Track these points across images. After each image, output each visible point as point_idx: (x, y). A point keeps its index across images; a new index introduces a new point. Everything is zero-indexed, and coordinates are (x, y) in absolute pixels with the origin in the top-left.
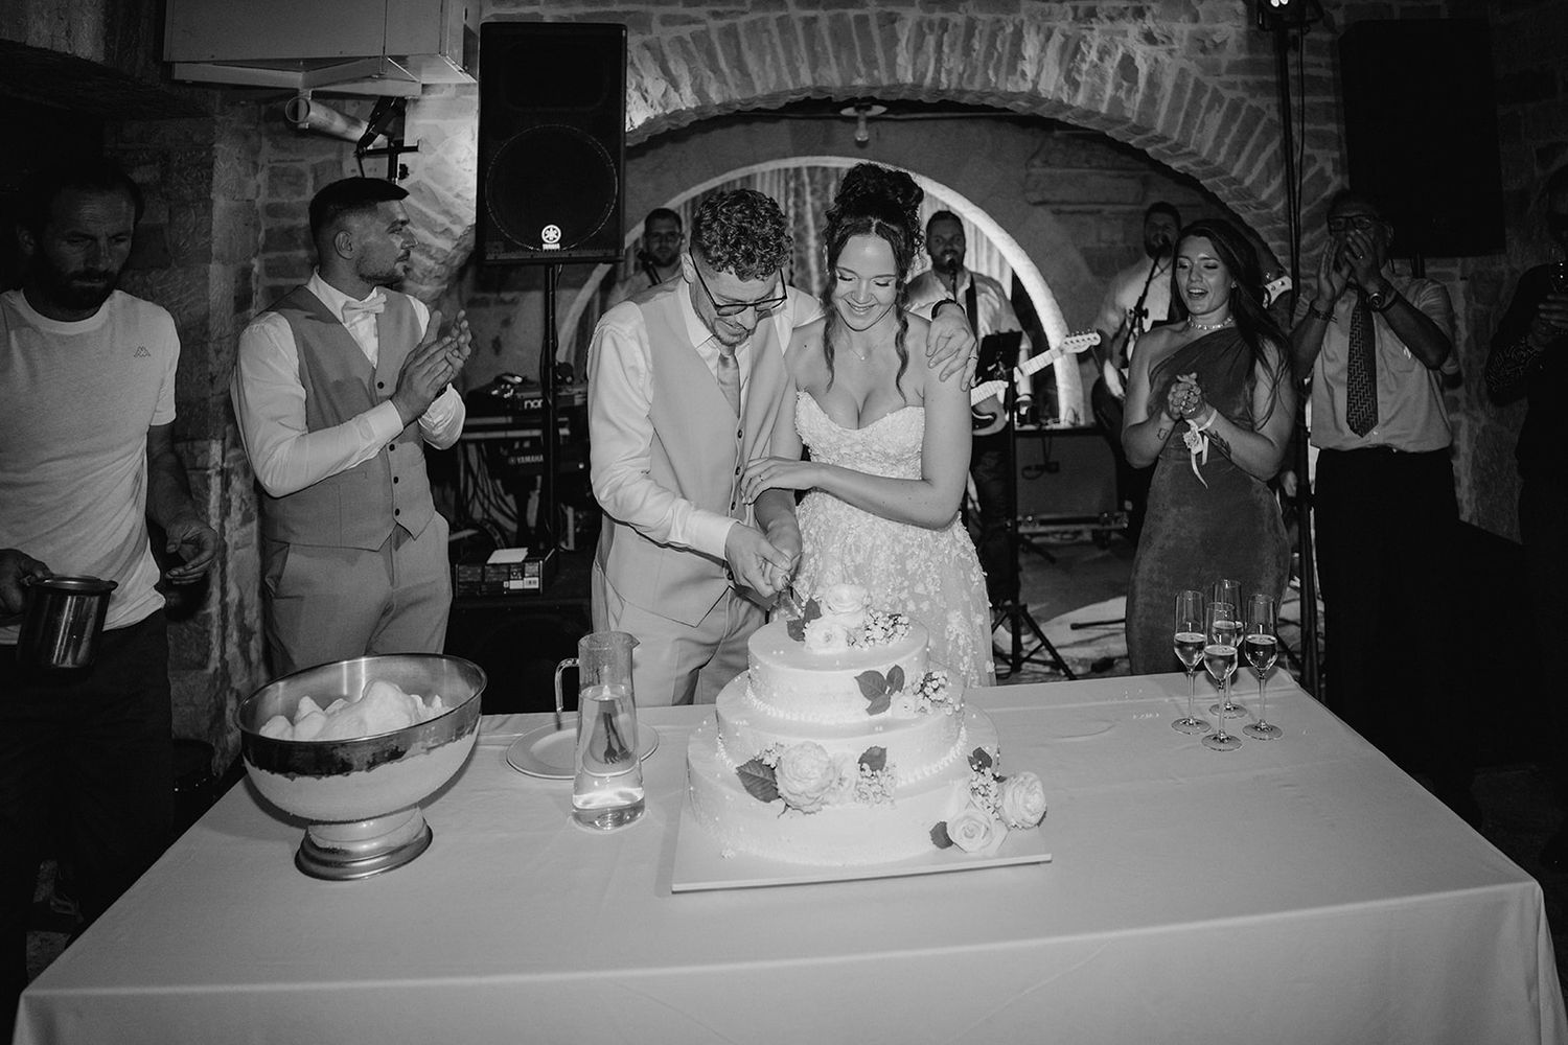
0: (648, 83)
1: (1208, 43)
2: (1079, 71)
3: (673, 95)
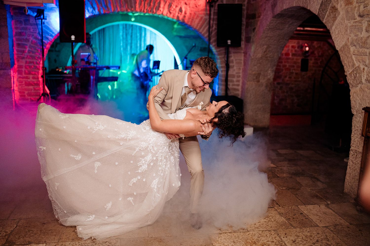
0: (89, 8)
1: (197, 5)
2: (171, 10)
3: (94, 12)
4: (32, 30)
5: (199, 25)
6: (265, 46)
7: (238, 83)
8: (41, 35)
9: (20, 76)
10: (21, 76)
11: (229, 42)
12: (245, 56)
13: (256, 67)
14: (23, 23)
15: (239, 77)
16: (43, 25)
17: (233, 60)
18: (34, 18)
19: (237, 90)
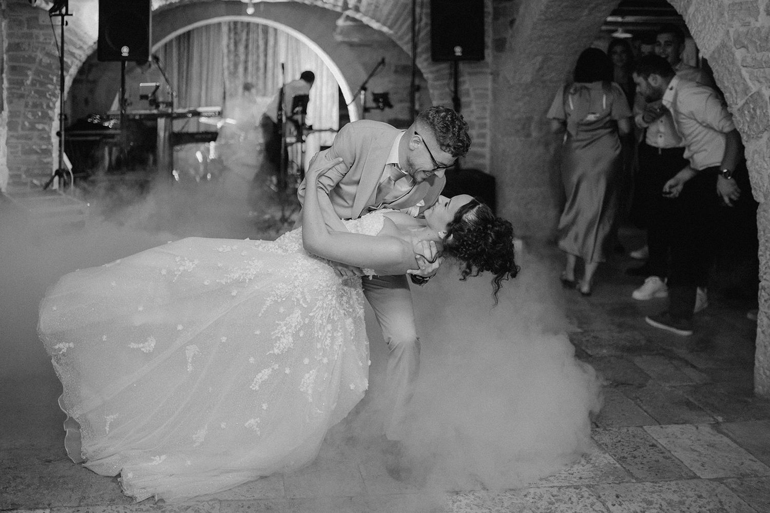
4: (41, 39)
5: (392, 17)
6: (540, 58)
7: (481, 141)
8: (60, 48)
9: (11, 133)
10: (15, 134)
11: (458, 51)
12: (494, 81)
13: (520, 104)
14: (26, 26)
15: (483, 126)
16: (64, 27)
17: (468, 90)
18: (48, 13)
19: (482, 156)
